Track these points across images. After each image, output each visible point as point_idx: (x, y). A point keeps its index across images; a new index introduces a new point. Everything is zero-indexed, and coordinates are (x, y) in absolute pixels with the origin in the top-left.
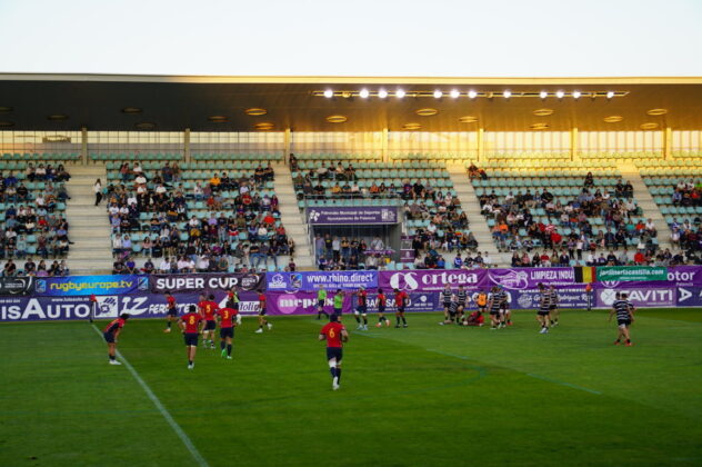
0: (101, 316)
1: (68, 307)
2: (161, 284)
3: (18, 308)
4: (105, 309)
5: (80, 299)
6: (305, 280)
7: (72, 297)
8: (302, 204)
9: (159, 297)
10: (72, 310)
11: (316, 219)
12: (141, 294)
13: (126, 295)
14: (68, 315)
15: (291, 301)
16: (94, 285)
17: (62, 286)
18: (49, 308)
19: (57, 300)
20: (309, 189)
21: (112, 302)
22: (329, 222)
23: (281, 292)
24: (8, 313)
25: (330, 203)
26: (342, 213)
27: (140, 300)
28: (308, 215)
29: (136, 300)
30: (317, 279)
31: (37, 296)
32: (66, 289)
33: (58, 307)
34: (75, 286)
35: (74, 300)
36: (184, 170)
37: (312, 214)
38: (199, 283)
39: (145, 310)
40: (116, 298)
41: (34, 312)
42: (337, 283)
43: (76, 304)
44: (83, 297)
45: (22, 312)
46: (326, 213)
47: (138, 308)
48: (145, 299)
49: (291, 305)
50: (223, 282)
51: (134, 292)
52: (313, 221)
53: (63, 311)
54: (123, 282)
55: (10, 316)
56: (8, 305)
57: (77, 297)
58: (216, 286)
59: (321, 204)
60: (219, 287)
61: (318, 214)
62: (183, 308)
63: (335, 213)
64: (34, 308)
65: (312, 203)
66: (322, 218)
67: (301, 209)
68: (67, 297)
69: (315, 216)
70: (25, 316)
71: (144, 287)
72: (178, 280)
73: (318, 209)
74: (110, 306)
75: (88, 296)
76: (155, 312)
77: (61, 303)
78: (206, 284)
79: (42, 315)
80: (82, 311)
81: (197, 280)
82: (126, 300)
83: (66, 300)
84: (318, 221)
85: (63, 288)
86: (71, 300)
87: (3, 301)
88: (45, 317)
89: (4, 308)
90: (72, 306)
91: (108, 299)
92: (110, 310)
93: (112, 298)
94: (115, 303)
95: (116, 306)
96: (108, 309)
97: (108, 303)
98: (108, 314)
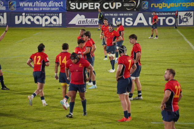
0: (182, 24)
1: (162, 19)
3: (131, 19)
4: (185, 20)
5: (169, 14)
7: (164, 12)
10: (164, 21)
14: (161, 24)
16: (178, 5)
17: (158, 5)
18: (150, 19)
21: (190, 15)
24: (125, 22)
31: (143, 11)
32: (161, 7)
34: (166, 5)
35: (165, 14)
41: (141, 22)
43: (167, 16)
44: (171, 12)
45: (134, 21)
55: (126, 24)
56: (125, 17)
57: (167, 12)
64: (141, 19)
68: (161, 12)
70: (135, 24)
74: (189, 18)
75: (175, 12)
79: (146, 24)
80: (170, 21)
83: (160, 14)
85: (159, 6)
86: (164, 14)
87: (122, 15)
88: (147, 25)
89: (123, 19)
90: (164, 18)
91: (187, 13)
92: (188, 20)
93: (190, 13)
94: (192, 16)
95: (192, 18)
96: (187, 20)
97: (187, 16)
98: (187, 23)
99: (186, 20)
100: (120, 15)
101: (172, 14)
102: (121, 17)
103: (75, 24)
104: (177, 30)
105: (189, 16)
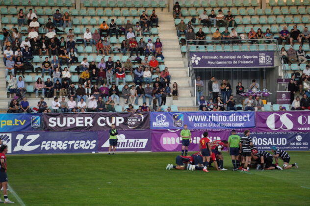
2: (53, 122)
6: (186, 119)
8: (184, 48)
9: (51, 134)
11: (197, 63)
12: (34, 131)
13: (19, 132)
15: (173, 139)
20: (191, 35)
21: (6, 139)
22: (209, 65)
23: (164, 131)
25: (210, 48)
26: (221, 57)
27: (34, 137)
28: (190, 59)
29: (29, 137)
30: (197, 118)
36: (75, 16)
37: (193, 58)
38: (88, 121)
39: (37, 146)
40: (10, 135)
42: (216, 123)
46: (207, 57)
47: (30, 145)
48: (38, 136)
49: (173, 142)
50: (111, 121)
51: (27, 129)
52: (194, 64)
54: (16, 121)
58: (104, 124)
59: (202, 48)
60: (107, 125)
61: (199, 58)
62: (73, 145)
63: (215, 57)
65: (193, 48)
66: (202, 62)
67: (183, 53)
69: (196, 60)
71: (37, 124)
72: (69, 119)
73: (199, 54)
74: (5, 143)
76: (47, 149)
78: (95, 123)
81: (86, 119)
82: (20, 137)
84: (199, 65)
91: (2, 135)
95: (10, 142)
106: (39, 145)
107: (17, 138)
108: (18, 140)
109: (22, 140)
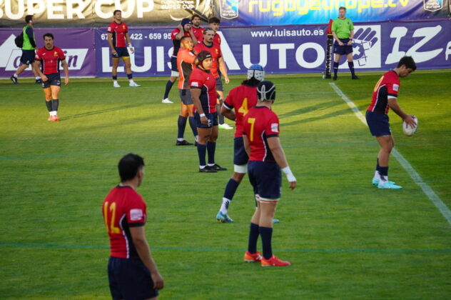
1: (282, 48)
4: (356, 51)
5: (304, 33)
7: (290, 28)
10: (291, 55)
12: (429, 19)
13: (397, 22)
14: (283, 64)
18: (246, 49)
19: (262, 34)
29: (417, 33)
32: (279, 12)
33: (263, 49)
34: (296, 4)
35: (294, 33)
39: (436, 53)
40: (377, 29)
43: (298, 41)
44: (312, 27)
47: (420, 50)
48: (438, 29)
51: (414, 16)
53: (273, 55)
56: (168, 45)
57: (299, 27)
68: (281, 28)
71: (436, 4)
74: (366, 45)
75: (323, 26)
77: (269, 41)
79: (233, 65)
80: (310, 55)
82: (399, 32)
83: (278, 34)
85: (274, 9)
86: (288, 33)
87: (158, 36)
88: (237, 67)
89: (160, 50)
90: (291, 46)
91: (361, 30)
92: (366, 53)
93: (369, 29)
94: (375, 40)
95: (378, 44)
96: (362, 50)
97: (361, 38)
98: (362, 61)
99: (358, 53)
100: (151, 36)
101: (316, 33)
102: (154, 44)
103: (5, 68)
104: (332, 84)
105: (367, 40)
106: (440, 51)
107: (392, 36)
108: (395, 39)
109: (402, 39)
